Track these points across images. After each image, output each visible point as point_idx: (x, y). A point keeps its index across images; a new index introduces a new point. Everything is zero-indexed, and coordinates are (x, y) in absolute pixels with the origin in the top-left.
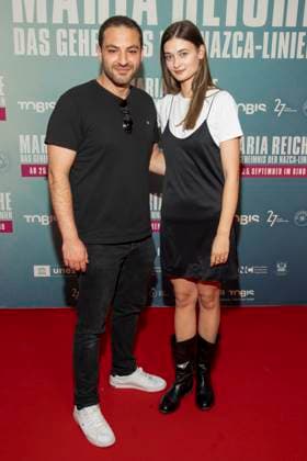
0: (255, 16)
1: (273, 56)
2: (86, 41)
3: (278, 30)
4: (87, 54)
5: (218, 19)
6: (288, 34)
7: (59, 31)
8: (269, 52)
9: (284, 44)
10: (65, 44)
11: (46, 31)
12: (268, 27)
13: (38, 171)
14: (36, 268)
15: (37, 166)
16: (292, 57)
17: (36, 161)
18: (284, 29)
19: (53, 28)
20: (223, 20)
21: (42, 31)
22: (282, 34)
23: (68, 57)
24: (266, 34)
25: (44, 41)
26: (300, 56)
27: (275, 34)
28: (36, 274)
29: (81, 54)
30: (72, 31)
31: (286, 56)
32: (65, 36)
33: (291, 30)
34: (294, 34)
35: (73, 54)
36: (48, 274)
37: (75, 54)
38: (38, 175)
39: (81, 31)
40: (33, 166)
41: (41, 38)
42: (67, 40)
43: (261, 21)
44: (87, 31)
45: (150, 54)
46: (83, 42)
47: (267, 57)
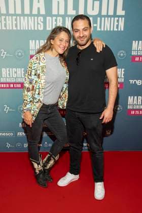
0: (93, 10)
1: (102, 29)
3: (105, 16)
4: (11, 29)
5: (75, 11)
6: (109, 18)
8: (100, 27)
9: (107, 24)
12: (100, 15)
16: (112, 30)
18: (108, 16)
20: (77, 11)
22: (106, 18)
23: (1, 30)
24: (99, 19)
26: (116, 29)
27: (103, 19)
29: (8, 28)
30: (3, 17)
31: (109, 30)
33: (111, 16)
34: (112, 19)
37: (5, 29)
39: (7, 17)
42: (1, 22)
43: (96, 12)
44: (10, 17)
45: (42, 29)
46: (9, 22)
47: (100, 30)
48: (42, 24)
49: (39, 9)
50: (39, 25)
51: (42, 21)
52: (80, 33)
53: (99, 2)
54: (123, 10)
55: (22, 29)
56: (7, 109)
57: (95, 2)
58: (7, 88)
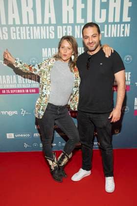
0: (100, 17)
1: (109, 36)
2: (24, 32)
3: (111, 24)
4: (25, 38)
5: (83, 20)
6: (116, 25)
7: (12, 28)
8: (108, 34)
9: (114, 31)
10: (15, 34)
11: (6, 28)
12: (107, 22)
13: (6, 92)
14: (8, 134)
15: (6, 90)
16: (118, 36)
17: (5, 87)
18: (114, 23)
19: (9, 27)
20: (86, 20)
21: (4, 28)
22: (113, 25)
23: (16, 40)
24: (106, 26)
25: (5, 33)
26: (122, 35)
27: (110, 26)
28: (8, 137)
29: (22, 38)
30: (17, 28)
31: (115, 36)
32: (14, 30)
33: (117, 23)
34: (119, 25)
35: (18, 38)
36: (13, 137)
37: (20, 38)
38: (6, 93)
39: (21, 28)
40: (4, 90)
41: (4, 32)
42: (16, 32)
43: (103, 20)
44: (24, 28)
45: (53, 37)
46: (23, 32)
47: (107, 36)
48: (53, 33)
49: (50, 18)
50: (51, 34)
51: (53, 30)
52: (89, 39)
53: (105, 10)
54: (128, 17)
55: (35, 38)
56: (23, 112)
57: (102, 10)
58: (23, 93)
